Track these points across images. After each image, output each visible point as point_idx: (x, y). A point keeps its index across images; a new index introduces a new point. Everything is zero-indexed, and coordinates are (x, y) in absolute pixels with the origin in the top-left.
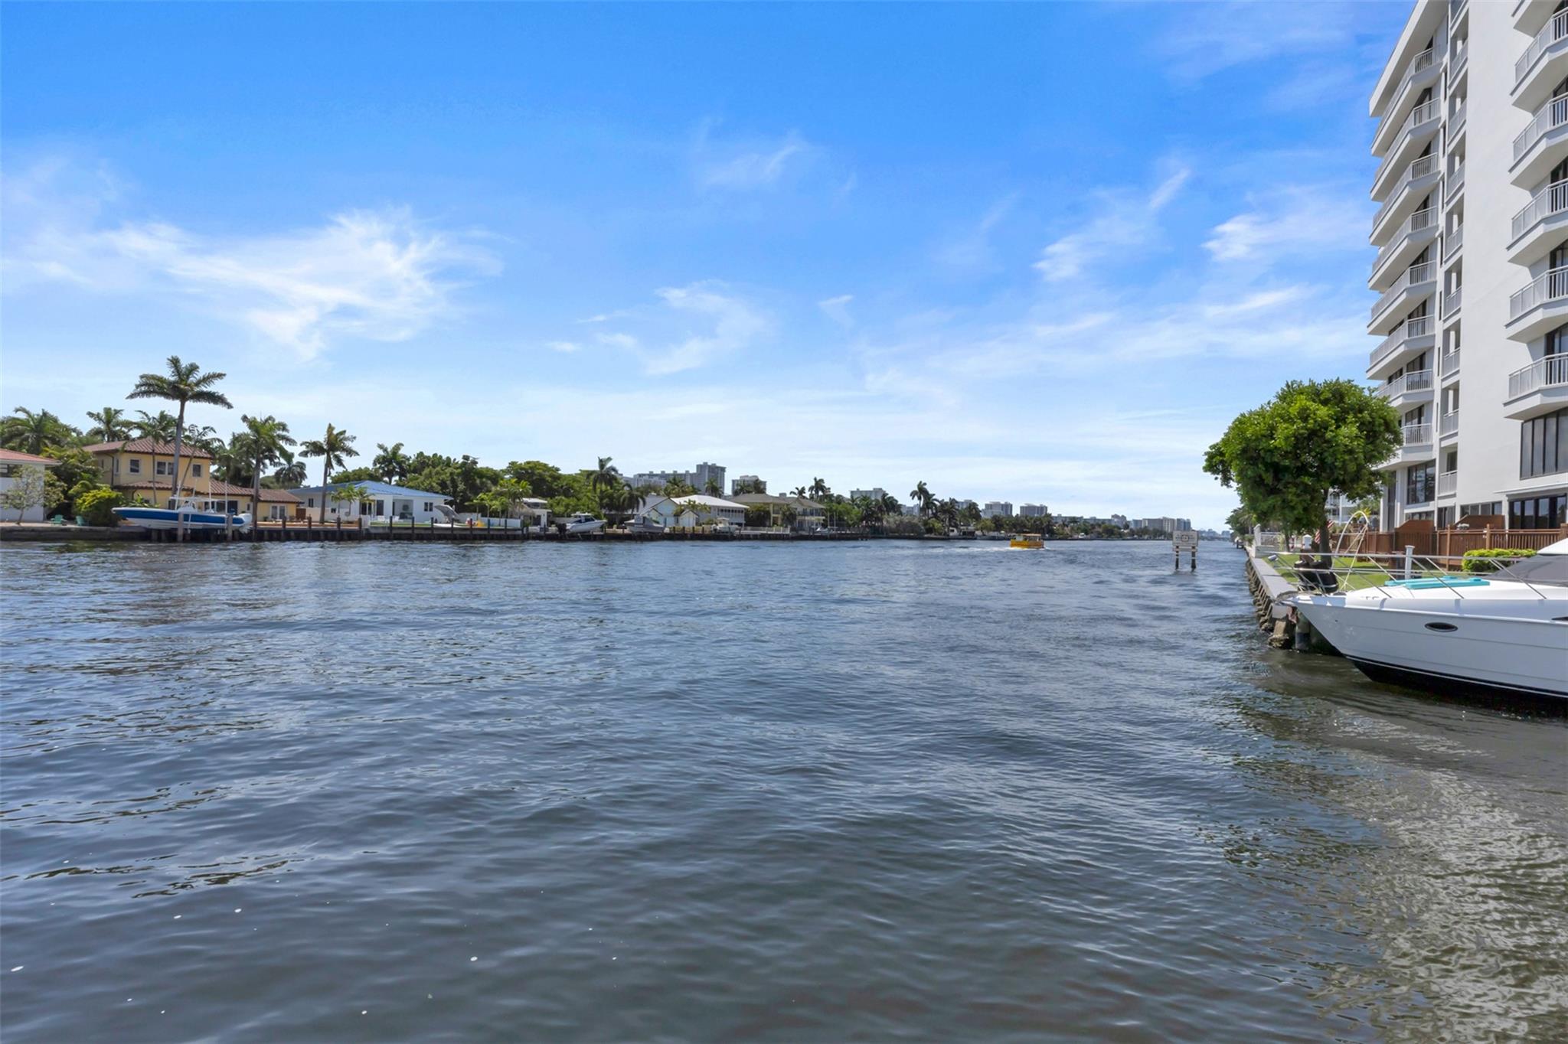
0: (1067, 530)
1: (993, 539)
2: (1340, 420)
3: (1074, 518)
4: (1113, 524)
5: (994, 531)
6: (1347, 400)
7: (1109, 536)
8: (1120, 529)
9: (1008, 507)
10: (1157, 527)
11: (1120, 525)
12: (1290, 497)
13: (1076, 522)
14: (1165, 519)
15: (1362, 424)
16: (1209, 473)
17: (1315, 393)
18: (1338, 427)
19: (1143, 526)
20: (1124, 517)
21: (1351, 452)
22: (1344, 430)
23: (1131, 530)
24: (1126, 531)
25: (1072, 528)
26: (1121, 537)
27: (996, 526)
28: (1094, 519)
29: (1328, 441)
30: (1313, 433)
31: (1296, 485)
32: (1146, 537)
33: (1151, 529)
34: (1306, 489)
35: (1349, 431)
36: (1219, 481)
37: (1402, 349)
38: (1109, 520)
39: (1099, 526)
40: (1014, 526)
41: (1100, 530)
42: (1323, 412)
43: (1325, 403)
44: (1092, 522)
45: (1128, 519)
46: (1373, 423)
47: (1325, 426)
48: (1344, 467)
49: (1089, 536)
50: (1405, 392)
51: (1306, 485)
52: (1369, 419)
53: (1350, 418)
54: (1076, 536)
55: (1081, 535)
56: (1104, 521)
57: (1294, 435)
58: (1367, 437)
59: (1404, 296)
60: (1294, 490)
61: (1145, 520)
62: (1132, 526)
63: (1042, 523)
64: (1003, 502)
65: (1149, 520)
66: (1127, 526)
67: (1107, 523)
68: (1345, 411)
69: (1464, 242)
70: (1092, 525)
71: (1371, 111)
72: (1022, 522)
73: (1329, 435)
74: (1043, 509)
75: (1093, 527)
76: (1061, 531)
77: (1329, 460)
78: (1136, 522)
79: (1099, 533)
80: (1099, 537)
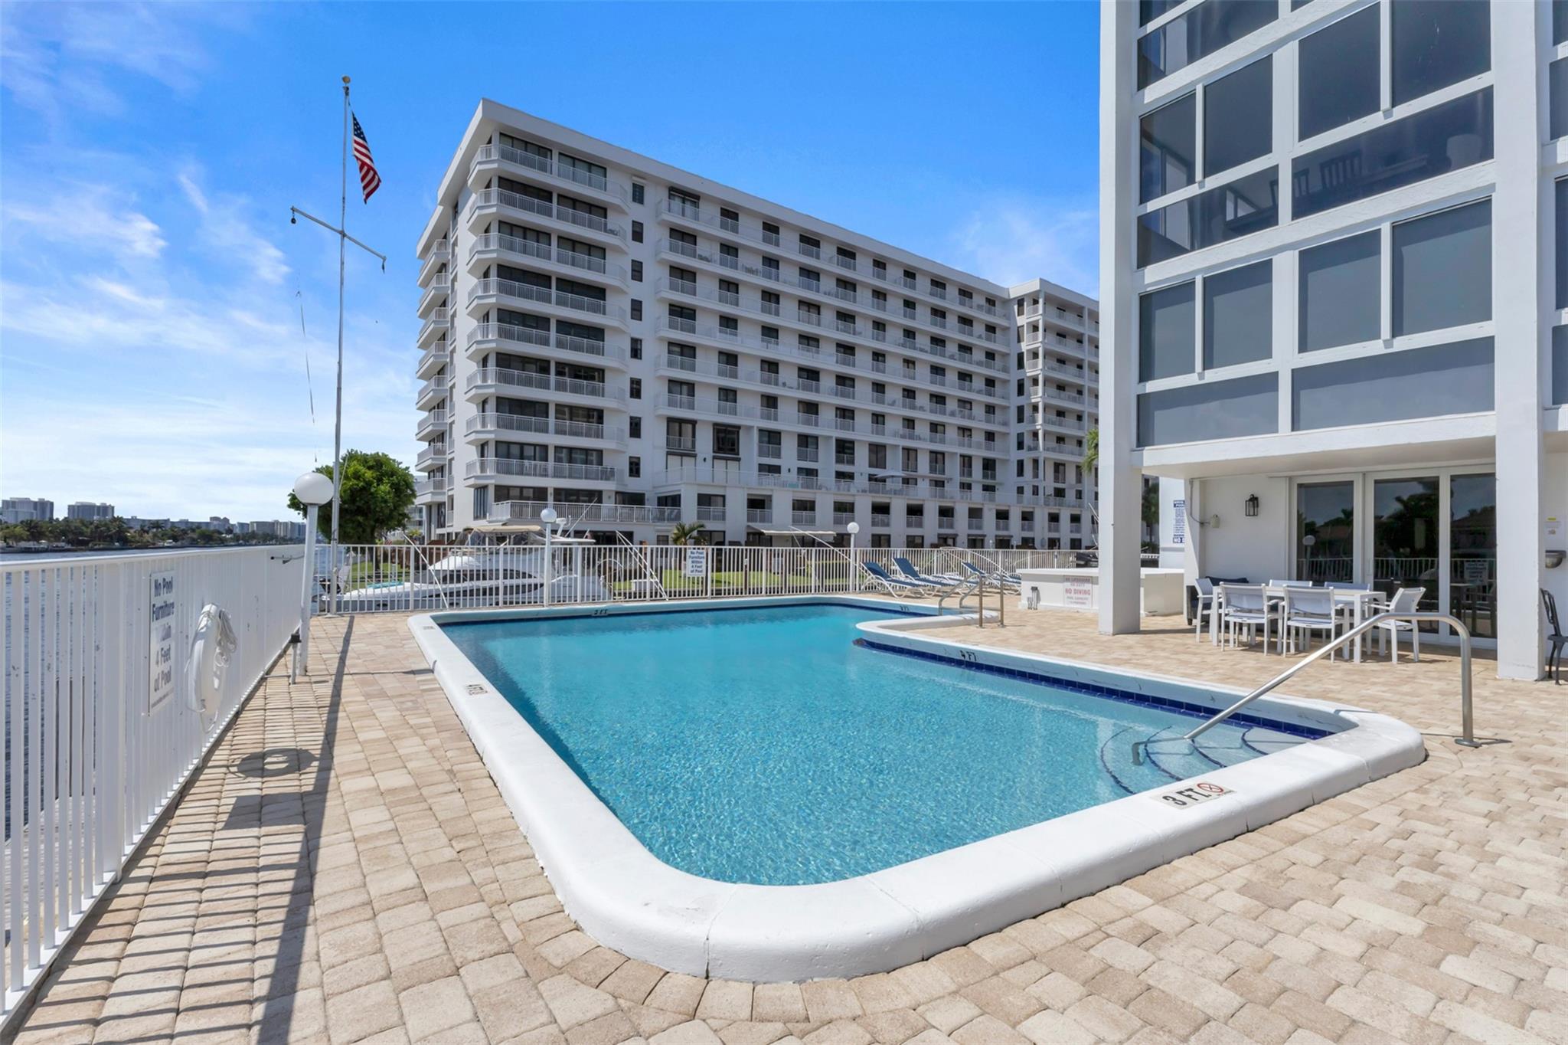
0: (148, 537)
1: (27, 551)
2: (380, 481)
3: (157, 521)
4: (212, 528)
5: (29, 540)
6: (384, 468)
7: (207, 543)
8: (221, 533)
9: (46, 506)
10: (268, 531)
11: (222, 530)
12: (348, 530)
13: (161, 527)
14: (277, 522)
15: (393, 484)
16: (292, 510)
17: (364, 460)
18: (378, 485)
19: (250, 531)
20: (226, 520)
21: (386, 502)
22: (382, 487)
23: (235, 534)
24: (228, 536)
25: (155, 535)
26: (223, 543)
27: (32, 534)
28: (186, 522)
29: (372, 494)
30: (363, 489)
31: (353, 522)
32: (254, 542)
33: (260, 533)
34: (360, 524)
35: (385, 488)
36: (301, 515)
37: (430, 428)
38: (207, 523)
39: (193, 531)
40: (64, 533)
41: (195, 536)
42: (369, 474)
43: (370, 468)
44: (183, 527)
45: (231, 522)
46: (398, 484)
47: (369, 484)
48: (382, 510)
49: (179, 543)
50: (433, 456)
51: (359, 522)
52: (396, 481)
53: (385, 480)
54: (161, 544)
55: (168, 543)
56: (199, 525)
57: (350, 489)
58: (396, 492)
59: (431, 394)
60: (351, 525)
61: (252, 523)
62: (237, 531)
63: (108, 529)
64: (35, 498)
65: (257, 523)
66: (230, 531)
67: (204, 528)
68: (383, 475)
69: (456, 374)
70: (183, 530)
71: (418, 253)
72: (76, 528)
73: (373, 490)
74: (105, 509)
75: (184, 532)
76: (137, 538)
77: (372, 507)
78: (242, 525)
79: (193, 540)
80: (194, 544)
